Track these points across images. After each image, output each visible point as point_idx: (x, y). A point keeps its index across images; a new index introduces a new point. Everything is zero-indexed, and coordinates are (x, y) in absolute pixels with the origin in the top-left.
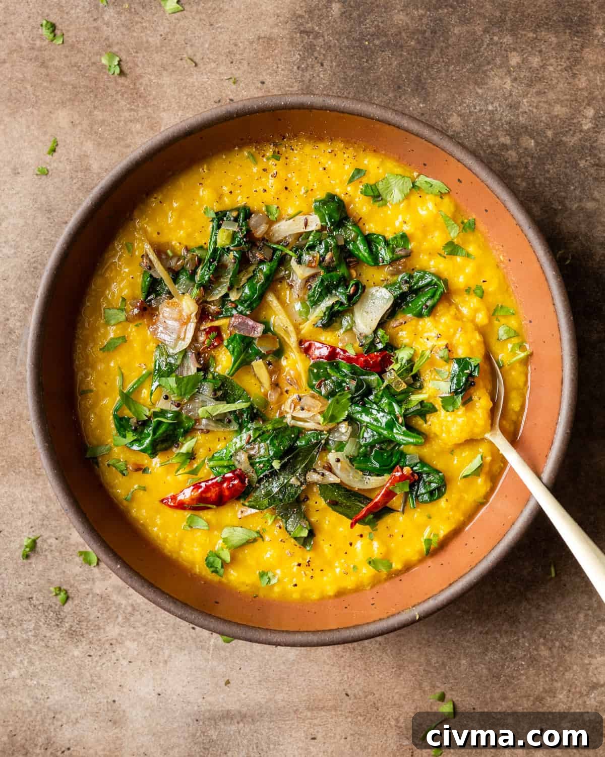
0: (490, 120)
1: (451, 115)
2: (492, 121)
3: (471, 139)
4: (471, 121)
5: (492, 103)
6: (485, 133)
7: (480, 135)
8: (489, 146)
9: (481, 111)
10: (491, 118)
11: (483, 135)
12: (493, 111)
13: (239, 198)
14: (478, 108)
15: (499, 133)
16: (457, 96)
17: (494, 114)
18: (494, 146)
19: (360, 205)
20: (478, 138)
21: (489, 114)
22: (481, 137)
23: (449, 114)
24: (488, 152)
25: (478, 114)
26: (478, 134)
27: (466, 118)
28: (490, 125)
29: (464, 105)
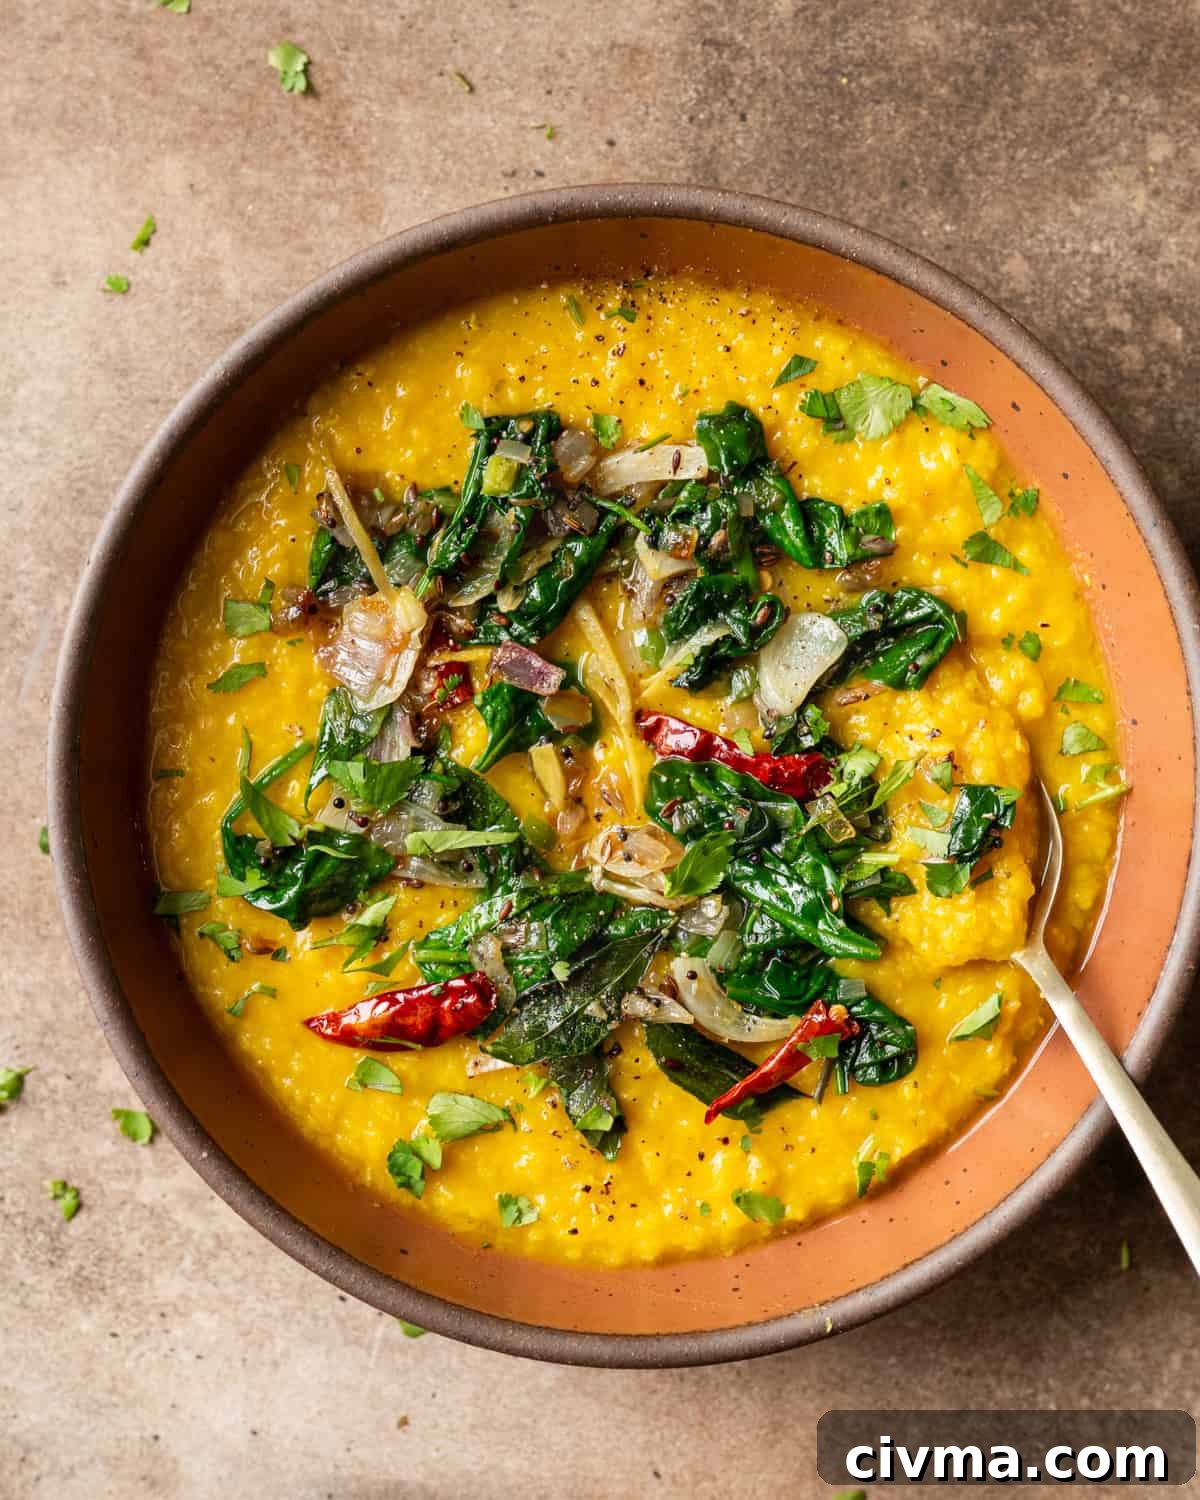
0: (1092, 276)
1: (1010, 255)
2: (1097, 279)
3: (1046, 312)
4: (1052, 273)
5: (1101, 239)
6: (1078, 301)
7: (1068, 306)
8: (1085, 331)
9: (1075, 253)
10: (1095, 270)
11: (1075, 306)
12: (1100, 256)
13: (539, 393)
14: (1069, 245)
15: (1110, 305)
16: (1026, 214)
17: (1101, 263)
18: (1095, 332)
19: (797, 435)
20: (1063, 312)
21: (1092, 262)
22: (1068, 310)
23: (1005, 252)
24: (1080, 343)
25: (1067, 259)
26: (1064, 302)
27: (1041, 266)
28: (1091, 287)
29: (1041, 237)
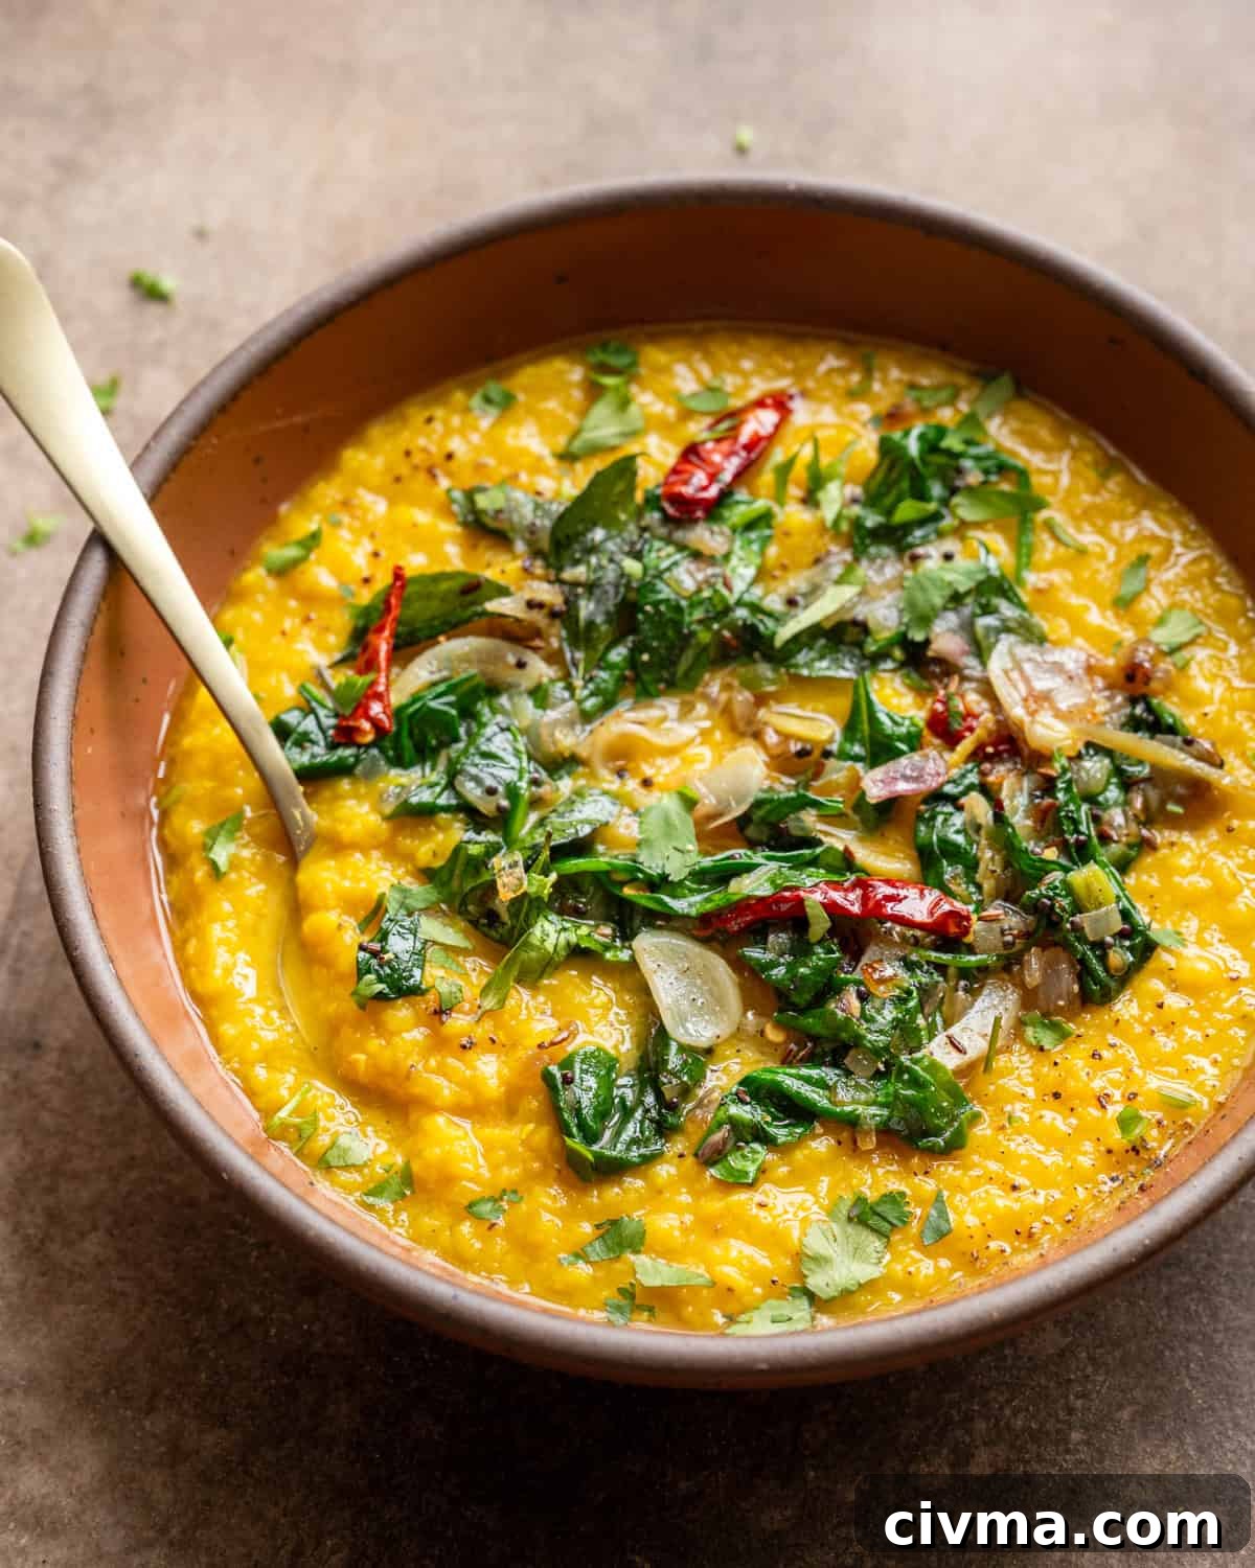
0: (1040, 1430)
1: (1065, 1333)
2: (1036, 1437)
3: (994, 1373)
4: (1043, 1381)
5: (1088, 1443)
6: (1008, 1412)
7: (1001, 1399)
8: (968, 1419)
9: (1070, 1411)
10: (1047, 1433)
11: (1001, 1408)
12: (1066, 1441)
14: (1079, 1403)
15: (1001, 1450)
16: (1117, 1354)
17: (1057, 1443)
18: (969, 1432)
20: (992, 1394)
21: (1058, 1432)
22: (995, 1399)
23: (1070, 1326)
24: (954, 1412)
25: (1062, 1401)
26: (1007, 1395)
27: (1053, 1368)
28: (1026, 1429)
29: (1089, 1370)
